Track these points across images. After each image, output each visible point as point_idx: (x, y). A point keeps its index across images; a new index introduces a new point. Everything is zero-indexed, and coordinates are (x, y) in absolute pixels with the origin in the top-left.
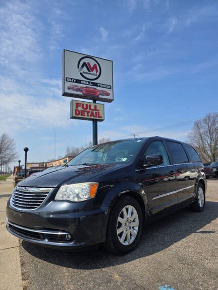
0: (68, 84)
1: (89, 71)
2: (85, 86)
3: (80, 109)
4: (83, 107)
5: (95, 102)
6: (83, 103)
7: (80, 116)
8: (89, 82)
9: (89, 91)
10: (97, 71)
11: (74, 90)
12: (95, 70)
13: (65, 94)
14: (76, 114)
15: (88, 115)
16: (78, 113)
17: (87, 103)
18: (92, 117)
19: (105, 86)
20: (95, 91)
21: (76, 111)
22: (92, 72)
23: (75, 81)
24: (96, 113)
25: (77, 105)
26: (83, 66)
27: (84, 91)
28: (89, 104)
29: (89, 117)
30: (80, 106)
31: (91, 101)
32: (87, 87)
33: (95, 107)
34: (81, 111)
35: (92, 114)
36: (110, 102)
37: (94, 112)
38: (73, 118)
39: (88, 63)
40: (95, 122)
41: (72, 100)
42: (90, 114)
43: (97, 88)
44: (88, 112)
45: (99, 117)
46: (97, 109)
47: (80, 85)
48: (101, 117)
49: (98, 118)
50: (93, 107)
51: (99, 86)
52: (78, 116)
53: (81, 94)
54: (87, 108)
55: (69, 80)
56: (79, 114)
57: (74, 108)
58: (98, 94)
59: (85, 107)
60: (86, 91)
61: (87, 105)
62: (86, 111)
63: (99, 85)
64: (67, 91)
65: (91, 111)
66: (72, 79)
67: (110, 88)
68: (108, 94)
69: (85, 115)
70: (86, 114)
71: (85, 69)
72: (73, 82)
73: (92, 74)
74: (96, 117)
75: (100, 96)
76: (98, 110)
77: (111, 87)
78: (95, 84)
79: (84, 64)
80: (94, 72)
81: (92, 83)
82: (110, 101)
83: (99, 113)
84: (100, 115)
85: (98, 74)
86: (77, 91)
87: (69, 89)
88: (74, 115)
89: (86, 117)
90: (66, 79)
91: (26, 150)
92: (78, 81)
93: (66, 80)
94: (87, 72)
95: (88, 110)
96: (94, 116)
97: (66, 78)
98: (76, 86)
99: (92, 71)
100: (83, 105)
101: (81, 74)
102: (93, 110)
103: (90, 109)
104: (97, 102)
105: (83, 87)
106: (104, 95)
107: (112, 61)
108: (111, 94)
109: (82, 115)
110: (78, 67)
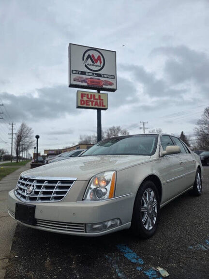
0: (74, 76)
2: (90, 77)
3: (85, 99)
4: (88, 97)
5: (99, 92)
6: (88, 93)
7: (85, 106)
8: (93, 74)
9: (93, 82)
10: (101, 63)
11: (79, 81)
12: (99, 61)
13: (71, 86)
14: (81, 104)
15: (92, 105)
16: (83, 102)
17: (92, 93)
19: (109, 76)
20: (99, 82)
21: (81, 101)
22: (96, 64)
23: (80, 72)
24: (100, 102)
25: (83, 95)
26: (87, 59)
27: (89, 82)
31: (95, 91)
32: (91, 78)
33: (99, 96)
34: (86, 101)
36: (114, 92)
37: (98, 101)
38: (78, 107)
40: (99, 110)
41: (78, 91)
42: (94, 103)
43: (101, 78)
44: (92, 102)
45: (103, 106)
46: (101, 98)
47: (84, 76)
48: (105, 106)
50: (97, 97)
51: (103, 77)
52: (81, 106)
53: (86, 84)
54: (91, 98)
55: (75, 72)
56: (84, 104)
57: (80, 98)
58: (102, 84)
60: (91, 82)
61: (91, 95)
62: (91, 101)
63: (102, 75)
64: (73, 82)
65: (95, 101)
66: (77, 71)
67: (114, 78)
68: (111, 84)
69: (89, 105)
70: (90, 103)
71: (89, 61)
72: (79, 74)
73: (96, 66)
74: (100, 106)
75: (104, 87)
76: (102, 100)
78: (100, 75)
79: (89, 56)
80: (98, 63)
81: (96, 74)
82: (113, 90)
83: (103, 103)
84: (104, 104)
85: (102, 65)
86: (82, 82)
87: (75, 80)
89: (91, 106)
90: (71, 72)
91: (37, 137)
92: (83, 73)
94: (92, 64)
95: (92, 100)
96: (98, 106)
97: (72, 70)
98: (81, 78)
99: (96, 63)
100: (88, 95)
101: (86, 66)
102: (97, 99)
103: (94, 98)
104: (101, 92)
105: (87, 79)
106: (107, 85)
107: (115, 52)
108: (115, 84)
109: (87, 105)
110: (83, 60)
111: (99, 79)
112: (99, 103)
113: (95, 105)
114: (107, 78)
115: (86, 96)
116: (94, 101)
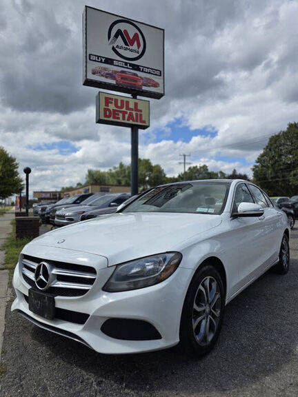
0: (93, 65)
1: (126, 44)
2: (120, 69)
3: (112, 107)
4: (116, 105)
5: (134, 97)
6: (116, 97)
7: (111, 119)
8: (126, 64)
9: (127, 78)
10: (139, 45)
11: (102, 76)
12: (136, 43)
13: (88, 83)
14: (106, 116)
15: (124, 118)
16: (108, 113)
17: (122, 98)
18: (131, 122)
19: (152, 71)
20: (135, 79)
21: (106, 110)
22: (131, 47)
23: (103, 60)
24: (137, 115)
25: (108, 101)
26: (116, 36)
27: (119, 79)
28: (125, 100)
29: (126, 121)
30: (112, 103)
31: (129, 95)
32: (122, 72)
33: (136, 104)
34: (114, 110)
35: (131, 117)
36: (159, 98)
37: (134, 113)
38: (100, 121)
39: (125, 31)
40: (135, 129)
41: (99, 93)
42: (127, 116)
43: (140, 74)
44: (124, 113)
45: (141, 121)
46: (139, 108)
47: (111, 68)
48: (144, 122)
49: (139, 123)
50: (132, 106)
51: (143, 71)
52: (106, 119)
53: (113, 82)
54: (122, 107)
55: (94, 58)
56: (109, 116)
57: (103, 105)
58: (140, 84)
59: (119, 105)
60: (122, 78)
61: (122, 101)
62: (121, 112)
63: (142, 68)
64: (91, 77)
65: (129, 112)
66: (98, 57)
67: (160, 75)
68: (156, 85)
69: (119, 118)
70: (121, 115)
71: (120, 42)
72: (101, 62)
73: (132, 51)
74: (137, 121)
75: (144, 88)
76: (141, 111)
77: (160, 73)
78: (137, 68)
79: (119, 33)
80: (135, 46)
81: (131, 65)
82: (158, 96)
83: (141, 115)
84: (143, 119)
85: (141, 50)
86: (107, 77)
87: (94, 73)
88: (102, 117)
89: (121, 120)
90: (89, 57)
91: (28, 171)
92: (109, 61)
93: (90, 59)
94: (124, 46)
95: (124, 109)
96: (133, 121)
97: (90, 55)
98: (105, 69)
99: (132, 45)
100: (116, 101)
101: (113, 48)
102: (132, 109)
103: (128, 108)
104: (138, 97)
105: (116, 72)
106: (149, 86)
107: (163, 30)
108: (161, 85)
109: (114, 117)
110: (109, 37)
111: (136, 75)
112: (134, 116)
113: (128, 120)
114: (150, 73)
115: (113, 102)
116: (126, 113)
